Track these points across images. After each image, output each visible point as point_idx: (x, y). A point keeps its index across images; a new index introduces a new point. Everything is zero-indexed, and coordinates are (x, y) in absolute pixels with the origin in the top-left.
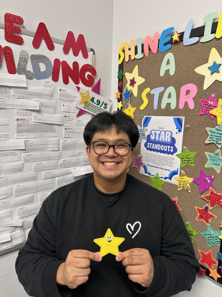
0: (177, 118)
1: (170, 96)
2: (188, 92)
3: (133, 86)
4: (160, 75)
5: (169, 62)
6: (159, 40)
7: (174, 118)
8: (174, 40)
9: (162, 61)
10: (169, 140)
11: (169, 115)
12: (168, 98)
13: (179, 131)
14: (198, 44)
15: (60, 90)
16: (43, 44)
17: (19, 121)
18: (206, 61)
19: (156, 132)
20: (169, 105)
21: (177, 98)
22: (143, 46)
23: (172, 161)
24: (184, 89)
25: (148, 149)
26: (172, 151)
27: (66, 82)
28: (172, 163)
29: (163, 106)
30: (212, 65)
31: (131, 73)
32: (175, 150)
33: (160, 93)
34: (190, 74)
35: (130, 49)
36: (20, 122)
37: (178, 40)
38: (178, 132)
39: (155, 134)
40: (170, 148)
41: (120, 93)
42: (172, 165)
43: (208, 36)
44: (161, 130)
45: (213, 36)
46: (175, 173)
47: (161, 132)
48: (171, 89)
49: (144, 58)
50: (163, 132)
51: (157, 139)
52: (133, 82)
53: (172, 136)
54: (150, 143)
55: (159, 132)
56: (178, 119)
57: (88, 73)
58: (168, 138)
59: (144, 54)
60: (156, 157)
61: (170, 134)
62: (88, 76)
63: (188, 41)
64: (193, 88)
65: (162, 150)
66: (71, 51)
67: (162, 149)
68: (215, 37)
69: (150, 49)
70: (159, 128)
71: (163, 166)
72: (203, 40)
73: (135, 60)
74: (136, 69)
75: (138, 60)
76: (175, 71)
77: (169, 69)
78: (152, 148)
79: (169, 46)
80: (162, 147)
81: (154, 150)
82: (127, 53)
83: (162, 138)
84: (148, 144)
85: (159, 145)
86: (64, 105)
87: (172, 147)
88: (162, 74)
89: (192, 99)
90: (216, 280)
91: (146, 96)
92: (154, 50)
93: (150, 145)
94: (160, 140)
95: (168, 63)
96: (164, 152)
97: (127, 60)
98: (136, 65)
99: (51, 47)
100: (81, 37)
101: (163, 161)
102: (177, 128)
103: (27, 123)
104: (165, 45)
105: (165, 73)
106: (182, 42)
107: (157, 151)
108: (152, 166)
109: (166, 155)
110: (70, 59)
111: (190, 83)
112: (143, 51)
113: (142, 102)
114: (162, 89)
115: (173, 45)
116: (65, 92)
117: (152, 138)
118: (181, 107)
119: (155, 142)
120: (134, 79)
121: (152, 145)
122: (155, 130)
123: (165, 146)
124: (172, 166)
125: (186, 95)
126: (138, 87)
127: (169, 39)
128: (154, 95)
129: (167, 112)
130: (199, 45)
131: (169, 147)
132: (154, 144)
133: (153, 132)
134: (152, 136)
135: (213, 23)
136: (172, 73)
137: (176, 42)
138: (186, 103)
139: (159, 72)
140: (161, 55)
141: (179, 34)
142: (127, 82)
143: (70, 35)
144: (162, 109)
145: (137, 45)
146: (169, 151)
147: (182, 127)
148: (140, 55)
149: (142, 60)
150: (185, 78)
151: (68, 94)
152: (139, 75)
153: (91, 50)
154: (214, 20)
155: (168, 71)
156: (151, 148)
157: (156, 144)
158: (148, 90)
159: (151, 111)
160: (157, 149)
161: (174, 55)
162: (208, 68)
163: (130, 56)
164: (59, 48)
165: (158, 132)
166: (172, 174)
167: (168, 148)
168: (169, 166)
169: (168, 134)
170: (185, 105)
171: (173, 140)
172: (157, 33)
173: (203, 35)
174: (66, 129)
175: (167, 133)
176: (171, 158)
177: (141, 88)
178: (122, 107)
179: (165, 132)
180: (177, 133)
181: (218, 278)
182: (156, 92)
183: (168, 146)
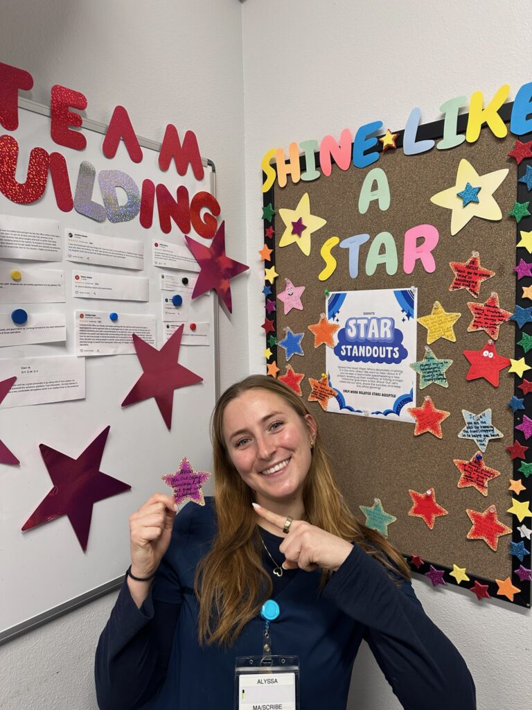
0: (402, 291)
1: (382, 250)
2: (420, 241)
3: (300, 235)
4: (358, 211)
5: (377, 185)
6: (353, 144)
7: (394, 292)
8: (385, 145)
9: (361, 184)
10: (389, 335)
11: (384, 286)
12: (380, 254)
13: (409, 315)
14: (433, 151)
15: (156, 245)
16: (122, 148)
17: (84, 319)
18: (452, 183)
19: (359, 322)
20: (381, 267)
21: (398, 254)
22: (317, 155)
23: (398, 376)
24: (411, 235)
25: (342, 358)
26: (396, 356)
27: (166, 228)
28: (399, 381)
29: (370, 270)
30: (463, 189)
31: (294, 209)
32: (404, 354)
33: (361, 246)
34: (422, 208)
35: (288, 162)
36: (86, 321)
37: (394, 146)
38: (406, 318)
39: (358, 326)
40: (393, 352)
41: (271, 250)
42: (399, 384)
43: (451, 138)
44: (369, 316)
45: (461, 138)
46: (407, 399)
47: (369, 321)
48: (385, 238)
49: (321, 179)
50: (374, 322)
51: (362, 335)
52: (298, 228)
53: (395, 327)
54: (346, 345)
55: (366, 321)
56: (405, 293)
57: (204, 211)
58: (386, 332)
59: (321, 171)
60: (364, 373)
61: (389, 323)
62: (206, 215)
63: (411, 146)
64: (431, 234)
65: (375, 356)
66: (173, 165)
67: (376, 353)
68: (465, 140)
69: (333, 162)
70: (364, 314)
71: (379, 389)
72: (442, 145)
73: (301, 184)
74: (305, 201)
75: (308, 184)
76: (391, 202)
77: (377, 200)
78: (353, 355)
79: (376, 155)
80: (376, 350)
81: (357, 359)
82: (283, 170)
83: (373, 334)
84: (343, 347)
85: (368, 347)
86: (163, 277)
87: (396, 349)
88: (363, 207)
89: (431, 254)
90: (512, 600)
91: (331, 254)
92: (344, 163)
93: (346, 349)
94: (370, 336)
95: (375, 187)
96: (379, 360)
97: (282, 183)
98: (304, 193)
99: (136, 156)
100: (190, 136)
101: (379, 378)
102: (403, 311)
103: (99, 324)
104: (366, 153)
105: (370, 207)
106: (401, 149)
107: (365, 359)
108: (356, 392)
109: (384, 365)
110: (172, 180)
111: (423, 224)
112: (318, 165)
113: (323, 265)
114: (365, 237)
115: (382, 153)
116: (166, 248)
117: (351, 334)
118: (409, 268)
119: (358, 342)
120: (300, 220)
121: (352, 350)
122: (357, 319)
123: (381, 348)
124: (399, 387)
125: (417, 247)
126: (311, 237)
127: (373, 142)
128: (347, 250)
129: (380, 280)
130: (435, 154)
131: (390, 349)
132: (355, 347)
133: (352, 323)
134: (349, 330)
135: (458, 117)
136: (384, 205)
137: (389, 148)
138: (418, 262)
139: (356, 205)
140: (359, 173)
141: (393, 133)
142: (284, 227)
143: (171, 131)
144: (368, 277)
145: (304, 153)
146: (389, 356)
147: (413, 307)
148: (311, 174)
149: (317, 182)
150: (412, 215)
151: (170, 253)
152: (313, 212)
153: (209, 164)
154: (460, 110)
155: (375, 203)
156: (349, 354)
157: (360, 347)
158: (334, 241)
159: (342, 281)
160: (364, 355)
161: (386, 173)
162: (458, 195)
163: (289, 175)
164: (151, 157)
165: (362, 323)
166: (401, 403)
167: (387, 351)
168: (392, 386)
169: (385, 324)
170: (416, 265)
171: (398, 335)
172: (346, 132)
173: (441, 137)
174: (168, 327)
175: (383, 322)
176: (396, 371)
177: (318, 239)
178: (275, 279)
179: (379, 320)
180: (404, 320)
181: (516, 595)
182: (353, 244)
183: (387, 348)
